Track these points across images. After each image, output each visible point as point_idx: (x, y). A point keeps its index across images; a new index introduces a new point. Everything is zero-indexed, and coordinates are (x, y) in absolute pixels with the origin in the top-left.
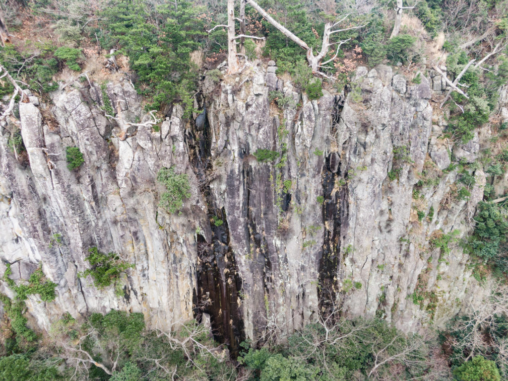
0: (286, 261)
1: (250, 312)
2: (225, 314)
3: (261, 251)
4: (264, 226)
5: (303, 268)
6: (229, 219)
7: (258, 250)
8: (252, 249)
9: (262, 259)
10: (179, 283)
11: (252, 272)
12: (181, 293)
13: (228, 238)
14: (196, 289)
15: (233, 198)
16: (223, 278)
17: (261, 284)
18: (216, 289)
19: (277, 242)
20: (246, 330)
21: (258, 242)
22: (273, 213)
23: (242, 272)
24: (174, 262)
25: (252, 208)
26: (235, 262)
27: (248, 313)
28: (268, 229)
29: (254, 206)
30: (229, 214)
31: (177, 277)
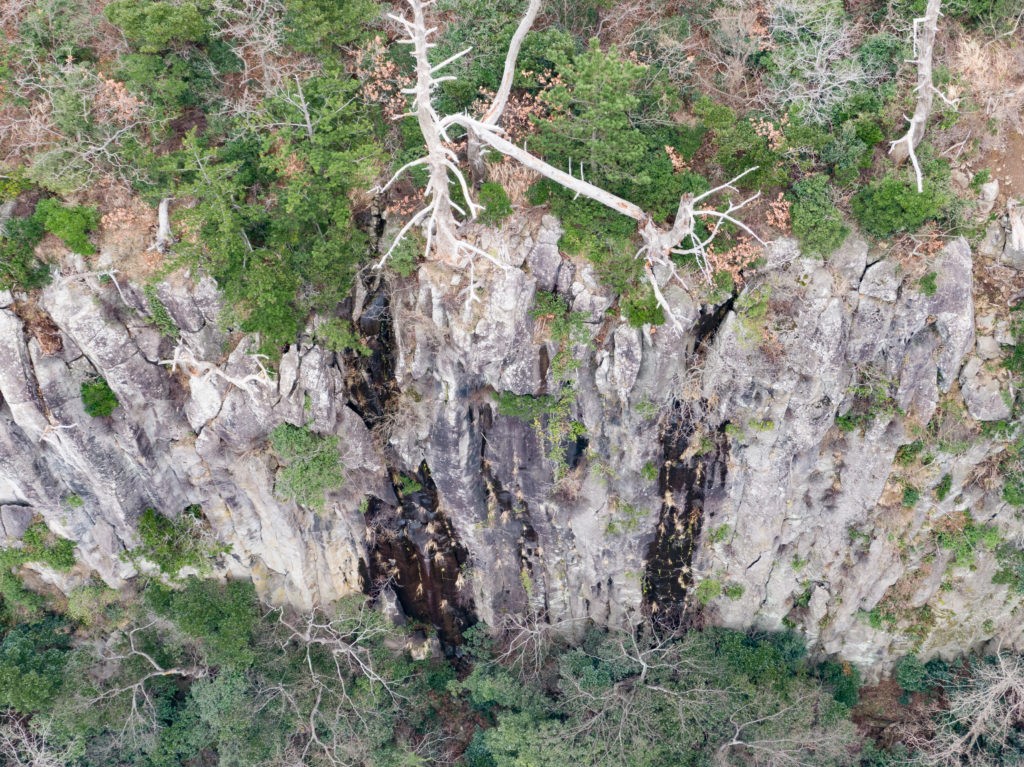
0: (570, 536)
1: (487, 594)
2: (430, 595)
3: (513, 516)
4: (520, 484)
5: (607, 554)
6: (436, 476)
7: (505, 515)
8: (492, 514)
9: (515, 528)
10: (328, 554)
11: (492, 544)
12: (332, 567)
13: (435, 501)
14: (365, 559)
15: (445, 451)
16: (424, 553)
17: (513, 556)
18: (410, 562)
19: (550, 508)
20: (479, 612)
21: (505, 504)
22: (540, 468)
23: (470, 543)
24: (316, 527)
25: (490, 462)
26: (453, 529)
27: (482, 594)
28: (529, 490)
29: (497, 459)
30: (437, 470)
31: (323, 547)
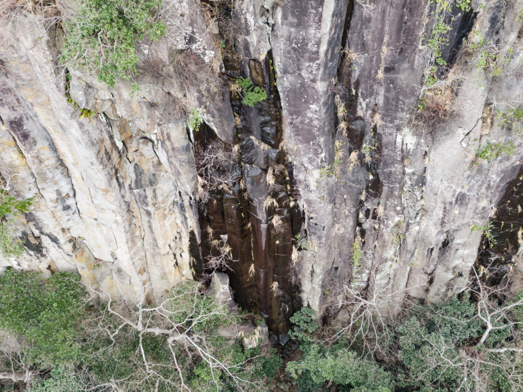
0: (421, 181)
1: (318, 270)
3: (361, 157)
4: (381, 100)
5: (461, 199)
6: (284, 83)
7: (354, 155)
8: (340, 154)
9: (361, 176)
11: (333, 201)
13: (279, 131)
15: (301, 24)
16: (262, 216)
17: (350, 222)
18: (244, 234)
19: (407, 139)
21: (356, 139)
22: (412, 68)
23: (309, 202)
24: (138, 184)
25: (353, 55)
26: (293, 182)
27: (313, 272)
28: (390, 110)
29: (363, 47)
30: (285, 72)
31: (149, 213)
